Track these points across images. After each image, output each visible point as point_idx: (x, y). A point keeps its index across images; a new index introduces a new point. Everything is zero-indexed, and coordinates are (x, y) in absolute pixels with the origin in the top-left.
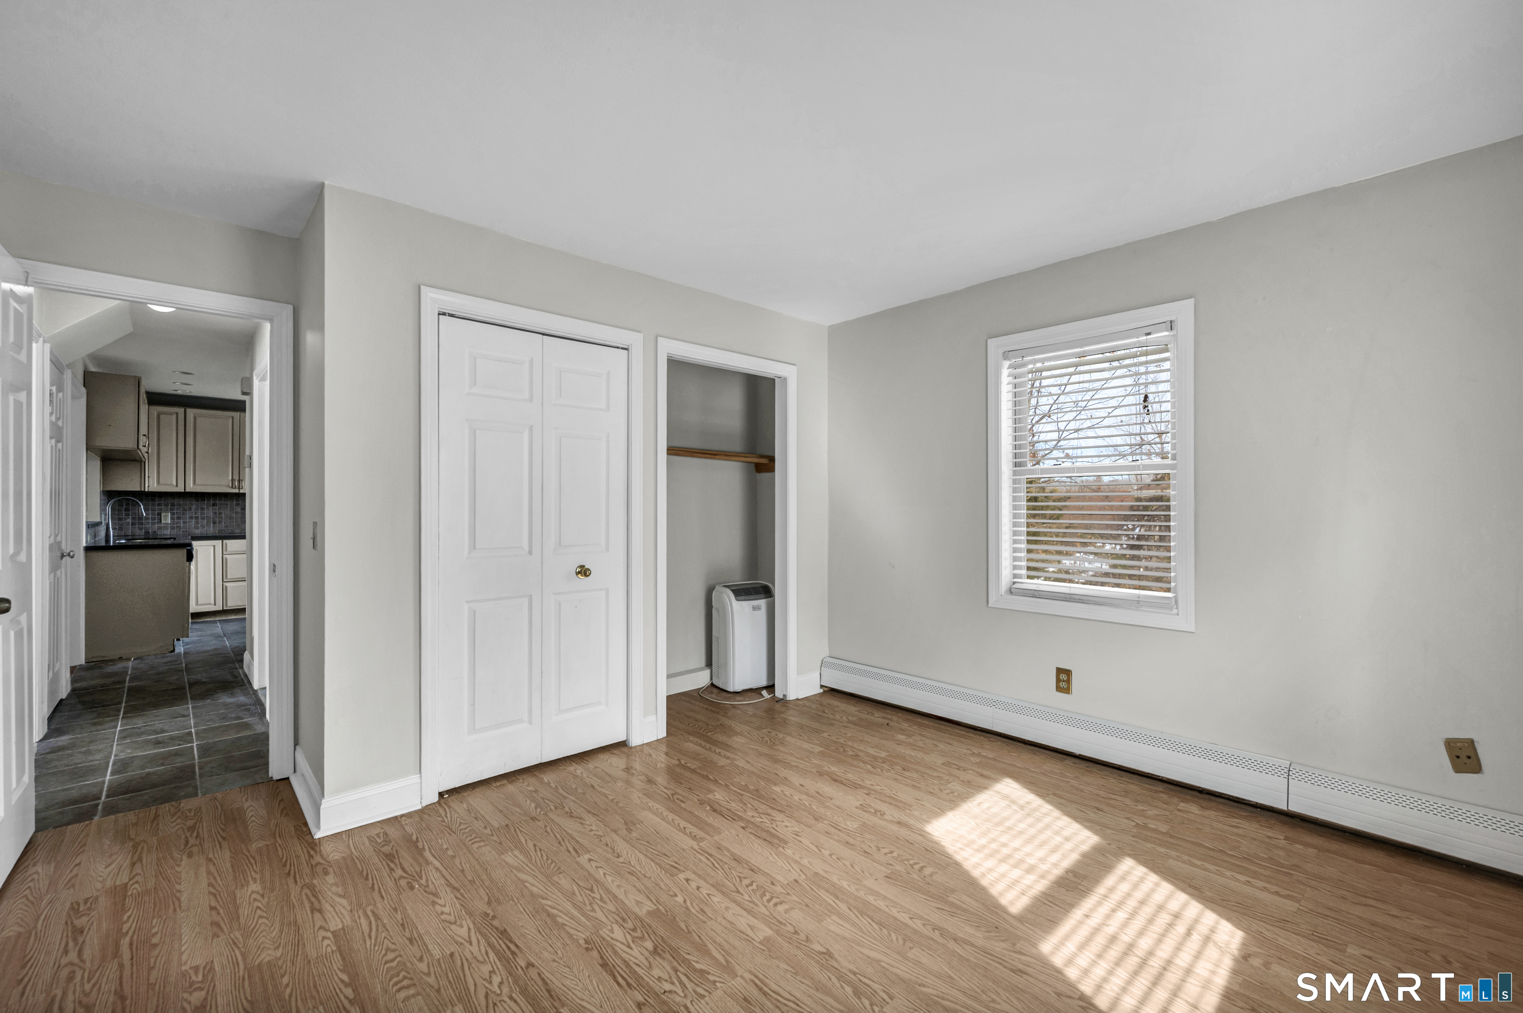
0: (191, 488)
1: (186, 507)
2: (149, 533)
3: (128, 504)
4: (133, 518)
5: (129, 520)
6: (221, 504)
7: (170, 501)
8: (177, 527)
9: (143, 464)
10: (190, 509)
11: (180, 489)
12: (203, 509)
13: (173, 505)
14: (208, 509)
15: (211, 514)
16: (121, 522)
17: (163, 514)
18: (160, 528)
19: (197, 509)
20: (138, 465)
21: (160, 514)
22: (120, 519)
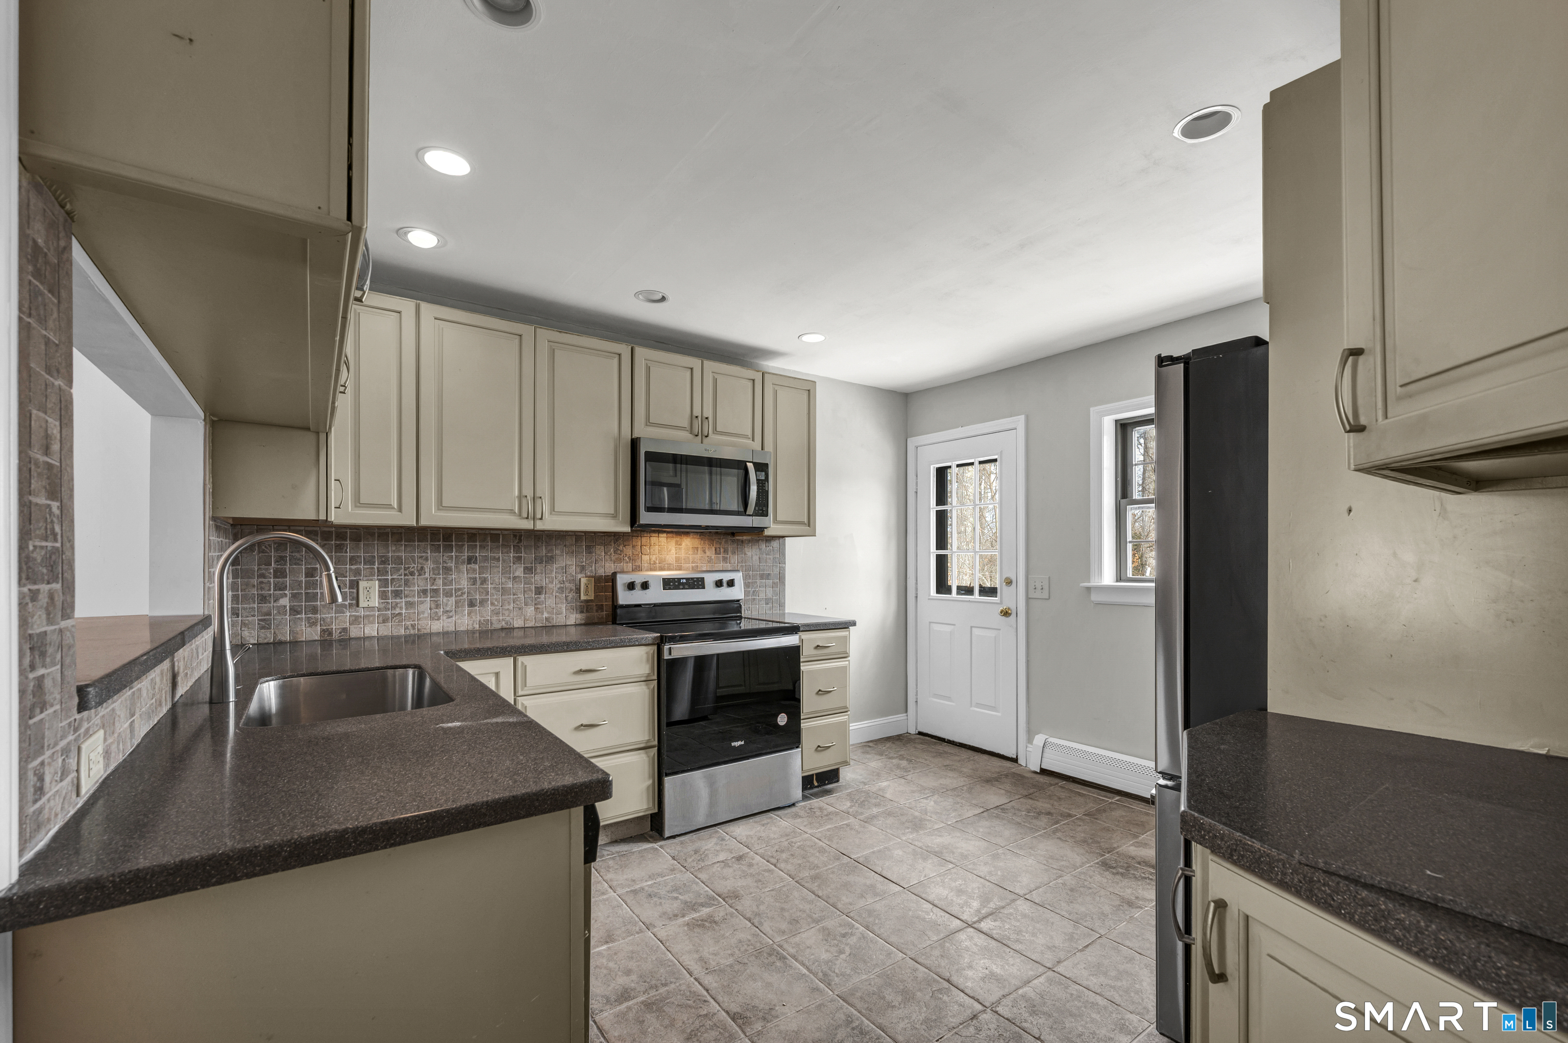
0: (433, 517)
1: (414, 566)
2: (330, 634)
3: (281, 560)
4: (294, 596)
5: (285, 602)
6: (485, 559)
7: (377, 551)
8: (394, 616)
9: (323, 437)
10: (421, 571)
11: (408, 520)
12: (447, 570)
13: (384, 561)
14: (459, 571)
15: (464, 584)
16: (265, 607)
17: (362, 584)
18: (355, 620)
19: (435, 571)
20: (310, 437)
21: (355, 585)
22: (263, 599)
